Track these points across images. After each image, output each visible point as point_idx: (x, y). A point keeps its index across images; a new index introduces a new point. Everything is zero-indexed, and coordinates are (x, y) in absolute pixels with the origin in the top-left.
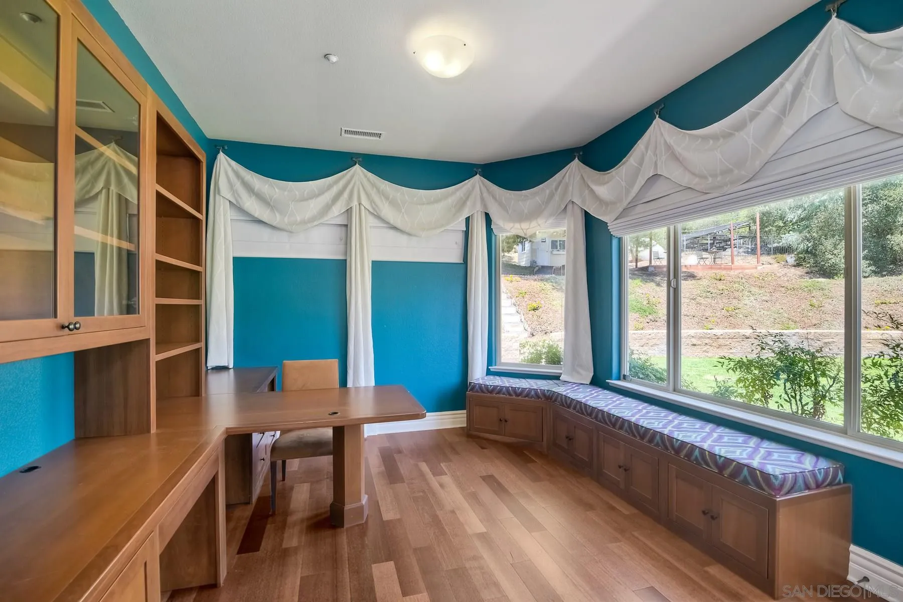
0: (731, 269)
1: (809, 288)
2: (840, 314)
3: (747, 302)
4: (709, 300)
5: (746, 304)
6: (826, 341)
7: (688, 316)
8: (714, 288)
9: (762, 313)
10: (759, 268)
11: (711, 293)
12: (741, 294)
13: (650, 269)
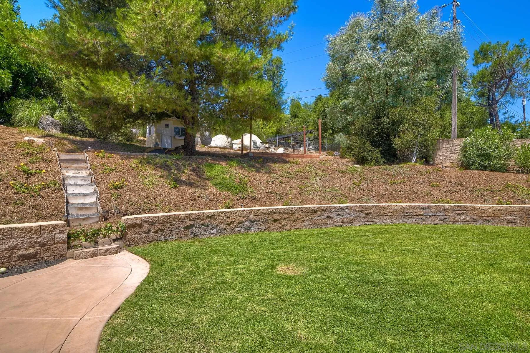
0: (304, 157)
1: (352, 172)
2: (372, 191)
3: (314, 181)
4: (288, 180)
5: (314, 183)
6: (366, 212)
7: (272, 193)
8: (292, 170)
9: (324, 190)
10: (321, 157)
11: (290, 174)
12: (310, 175)
13: (250, 155)
